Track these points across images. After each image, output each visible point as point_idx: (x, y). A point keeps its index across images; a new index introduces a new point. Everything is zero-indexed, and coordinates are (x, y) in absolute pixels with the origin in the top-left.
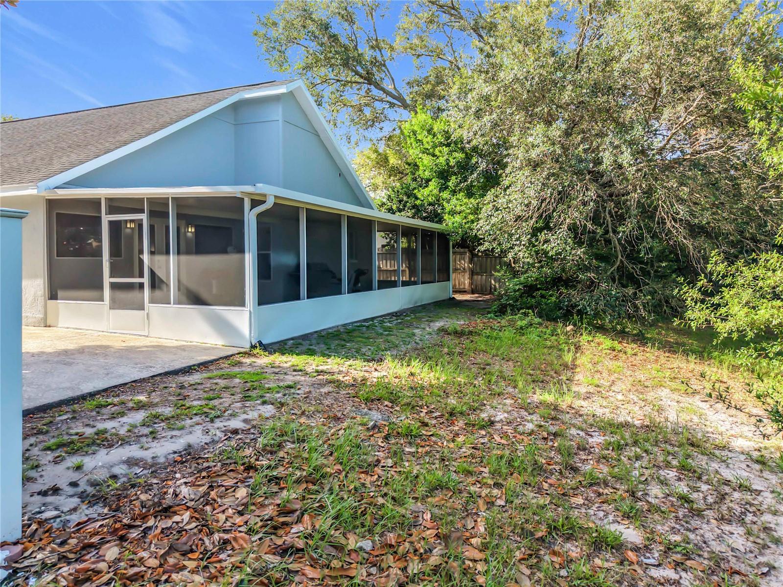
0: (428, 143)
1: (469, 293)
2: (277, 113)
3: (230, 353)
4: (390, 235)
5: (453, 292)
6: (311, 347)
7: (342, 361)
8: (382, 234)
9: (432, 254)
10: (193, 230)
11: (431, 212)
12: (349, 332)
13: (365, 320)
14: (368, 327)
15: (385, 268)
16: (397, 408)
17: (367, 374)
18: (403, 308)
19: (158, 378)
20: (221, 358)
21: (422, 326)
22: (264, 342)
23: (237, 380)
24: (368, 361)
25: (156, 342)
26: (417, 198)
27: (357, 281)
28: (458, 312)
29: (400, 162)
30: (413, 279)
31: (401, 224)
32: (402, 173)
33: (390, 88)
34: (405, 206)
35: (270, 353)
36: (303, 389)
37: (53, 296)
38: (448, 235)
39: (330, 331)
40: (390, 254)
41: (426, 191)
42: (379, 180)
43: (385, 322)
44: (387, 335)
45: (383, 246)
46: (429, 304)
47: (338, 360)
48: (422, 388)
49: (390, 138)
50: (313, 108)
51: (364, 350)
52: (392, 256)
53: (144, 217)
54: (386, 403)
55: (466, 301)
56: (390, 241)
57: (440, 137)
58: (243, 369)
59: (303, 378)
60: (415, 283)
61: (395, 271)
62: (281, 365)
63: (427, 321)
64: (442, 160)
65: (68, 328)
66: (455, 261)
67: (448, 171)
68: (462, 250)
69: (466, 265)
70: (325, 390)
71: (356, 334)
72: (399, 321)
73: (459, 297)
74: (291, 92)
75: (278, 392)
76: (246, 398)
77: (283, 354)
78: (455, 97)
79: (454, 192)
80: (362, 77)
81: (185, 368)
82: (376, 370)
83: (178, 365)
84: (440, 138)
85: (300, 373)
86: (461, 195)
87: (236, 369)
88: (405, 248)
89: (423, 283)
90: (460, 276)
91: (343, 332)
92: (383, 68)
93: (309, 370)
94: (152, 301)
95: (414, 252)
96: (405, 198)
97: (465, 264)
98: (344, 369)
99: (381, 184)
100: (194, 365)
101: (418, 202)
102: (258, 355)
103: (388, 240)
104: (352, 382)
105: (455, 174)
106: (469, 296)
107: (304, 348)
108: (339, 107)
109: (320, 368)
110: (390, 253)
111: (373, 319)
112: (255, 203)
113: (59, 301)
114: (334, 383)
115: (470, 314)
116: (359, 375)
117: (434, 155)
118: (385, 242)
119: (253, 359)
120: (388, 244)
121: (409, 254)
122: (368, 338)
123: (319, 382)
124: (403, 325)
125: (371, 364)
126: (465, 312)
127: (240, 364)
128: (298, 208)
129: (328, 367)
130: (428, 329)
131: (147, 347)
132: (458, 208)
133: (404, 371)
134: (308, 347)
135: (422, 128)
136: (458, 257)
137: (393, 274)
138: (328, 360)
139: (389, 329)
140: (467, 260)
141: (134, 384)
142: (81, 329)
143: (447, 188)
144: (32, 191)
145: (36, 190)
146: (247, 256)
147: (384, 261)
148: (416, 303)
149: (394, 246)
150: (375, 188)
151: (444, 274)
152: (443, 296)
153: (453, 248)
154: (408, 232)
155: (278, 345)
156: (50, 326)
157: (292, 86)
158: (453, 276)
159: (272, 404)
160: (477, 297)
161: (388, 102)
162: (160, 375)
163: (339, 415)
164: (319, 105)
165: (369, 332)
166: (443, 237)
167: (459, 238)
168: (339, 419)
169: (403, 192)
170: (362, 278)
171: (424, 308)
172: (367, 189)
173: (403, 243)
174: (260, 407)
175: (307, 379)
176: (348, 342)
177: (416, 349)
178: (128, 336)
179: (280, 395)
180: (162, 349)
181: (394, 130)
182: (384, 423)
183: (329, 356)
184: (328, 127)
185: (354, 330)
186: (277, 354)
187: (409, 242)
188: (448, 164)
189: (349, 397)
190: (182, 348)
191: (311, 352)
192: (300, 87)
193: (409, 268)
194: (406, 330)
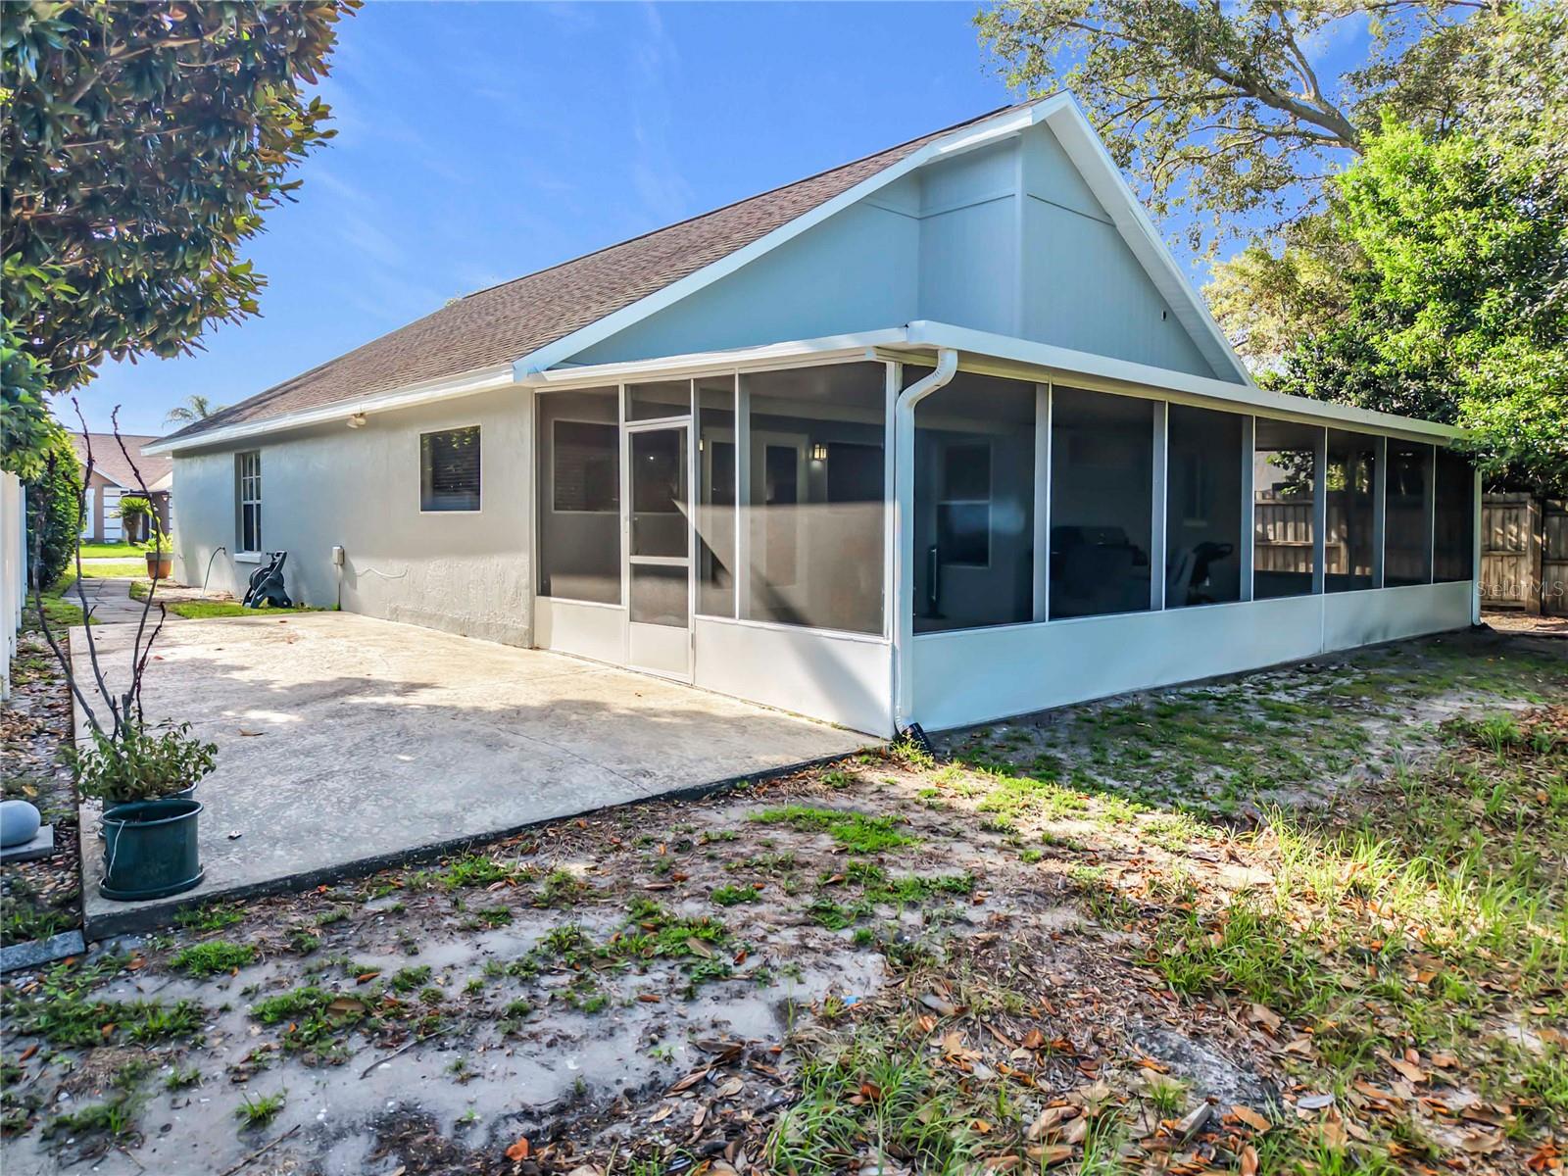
0: (1412, 205)
1: (1531, 614)
2: (1011, 179)
3: (840, 751)
4: (1298, 459)
5: (1483, 608)
6: (1052, 752)
7: (1129, 813)
8: (1276, 456)
9: (1419, 506)
10: (824, 455)
11: (1415, 398)
12: (1165, 715)
13: (1216, 680)
14: (1220, 701)
15: (1281, 542)
16: (1301, 1044)
17: (1200, 874)
18: (1328, 650)
19: (645, 809)
20: (814, 763)
21: (1391, 712)
22: (925, 728)
23: (825, 841)
24: (1211, 820)
25: (704, 703)
26: (1374, 360)
27: (1200, 574)
28: (1504, 671)
29: (1327, 280)
30: (1358, 571)
31: (1327, 425)
32: (1334, 306)
33: (1306, 97)
34: (1340, 384)
35: (939, 761)
36: (990, 905)
37: (545, 590)
38: (1472, 455)
39: (1114, 705)
40: (1295, 506)
41: (1407, 338)
42: (1269, 326)
43: (1272, 689)
44: (1280, 733)
45: (1277, 487)
46: (1408, 641)
47: (1117, 806)
48: (1398, 959)
49: (1302, 224)
50: (1105, 169)
51: (1201, 777)
52: (1301, 511)
53: (688, 422)
54: (1260, 1013)
55: (1523, 635)
56: (1297, 474)
57: (1449, 183)
58: (858, 801)
59: (1000, 862)
60: (1366, 583)
61: (1307, 548)
62: (958, 803)
63: (1405, 693)
64: (1453, 247)
65: (564, 654)
66: (1488, 524)
67: (1473, 277)
68: (1511, 496)
69: (1524, 537)
70: (1057, 918)
71: (1184, 720)
72: (1317, 688)
73: (1499, 623)
74: (1044, 121)
75: (913, 905)
76: (822, 915)
77: (971, 765)
78: (1506, 56)
79: (1494, 336)
80: (1228, 79)
81: (719, 784)
82: (1232, 857)
83: (708, 774)
84: (1453, 187)
85: (997, 839)
86: (1513, 344)
87: (842, 801)
88: (1338, 492)
89: (1391, 582)
90: (1503, 567)
91: (1149, 712)
92: (1287, 49)
93: (1028, 831)
94: (703, 609)
95: (1366, 503)
96: (1339, 363)
97: (1521, 533)
98: (1132, 844)
99: (1273, 333)
100: (743, 778)
101: (1380, 369)
102: (908, 763)
103: (1291, 471)
104: (1147, 899)
105: (1498, 282)
106: (1534, 621)
107: (1031, 753)
108: (1172, 166)
109: (1058, 830)
110: (1294, 502)
111: (1238, 677)
112: (912, 375)
113: (552, 599)
114: (1089, 894)
115: (1546, 680)
116: (1177, 872)
117: (1429, 238)
118: (1281, 475)
119: (892, 775)
120: (1291, 481)
121: (1350, 507)
122: (1219, 738)
123: (1040, 887)
124: (1327, 703)
125: (1219, 835)
126: (1529, 672)
127: (852, 784)
128: (1033, 386)
129: (1085, 827)
130: (1408, 721)
131: (674, 714)
132: (1505, 381)
133: (1331, 875)
134: (1042, 750)
135: (1397, 168)
136: (1499, 514)
137: (1302, 556)
138: (1092, 803)
139: (1284, 713)
140: (1526, 524)
141: (582, 822)
142: (583, 658)
143: (1473, 322)
144: (503, 379)
145: (511, 376)
146: (889, 507)
147: (1279, 525)
148: (1368, 637)
149: (1306, 486)
150: (1259, 345)
151: (1456, 562)
152: (1451, 619)
153: (1485, 490)
154: (1351, 447)
155: (966, 736)
156: (538, 648)
157: (1046, 110)
158: (1481, 565)
159: (883, 951)
160: (1558, 627)
161: (1296, 134)
162: (655, 798)
163: (1081, 1039)
164: (1122, 165)
165: (1222, 717)
166: (1456, 464)
167: (1504, 464)
168: (1079, 1058)
169: (1335, 347)
170: (1214, 566)
171: (1392, 653)
172: (1238, 351)
173: (1333, 478)
174: (844, 958)
175: (1012, 864)
176: (1157, 747)
177: (1372, 792)
178: (658, 681)
179: (913, 918)
180: (700, 721)
181: (1313, 202)
182: (1246, 1114)
183: (1095, 788)
184: (1144, 216)
185: (1181, 708)
186: (956, 764)
187: (1350, 477)
188: (1473, 256)
189: (1129, 960)
190: (740, 725)
191: (1048, 771)
192: (1065, 111)
193: (1348, 542)
194: (1338, 721)
